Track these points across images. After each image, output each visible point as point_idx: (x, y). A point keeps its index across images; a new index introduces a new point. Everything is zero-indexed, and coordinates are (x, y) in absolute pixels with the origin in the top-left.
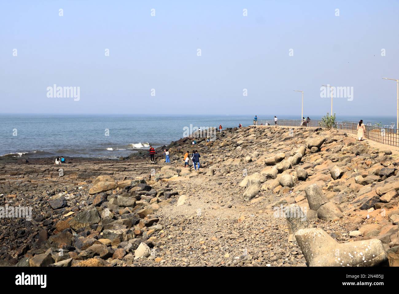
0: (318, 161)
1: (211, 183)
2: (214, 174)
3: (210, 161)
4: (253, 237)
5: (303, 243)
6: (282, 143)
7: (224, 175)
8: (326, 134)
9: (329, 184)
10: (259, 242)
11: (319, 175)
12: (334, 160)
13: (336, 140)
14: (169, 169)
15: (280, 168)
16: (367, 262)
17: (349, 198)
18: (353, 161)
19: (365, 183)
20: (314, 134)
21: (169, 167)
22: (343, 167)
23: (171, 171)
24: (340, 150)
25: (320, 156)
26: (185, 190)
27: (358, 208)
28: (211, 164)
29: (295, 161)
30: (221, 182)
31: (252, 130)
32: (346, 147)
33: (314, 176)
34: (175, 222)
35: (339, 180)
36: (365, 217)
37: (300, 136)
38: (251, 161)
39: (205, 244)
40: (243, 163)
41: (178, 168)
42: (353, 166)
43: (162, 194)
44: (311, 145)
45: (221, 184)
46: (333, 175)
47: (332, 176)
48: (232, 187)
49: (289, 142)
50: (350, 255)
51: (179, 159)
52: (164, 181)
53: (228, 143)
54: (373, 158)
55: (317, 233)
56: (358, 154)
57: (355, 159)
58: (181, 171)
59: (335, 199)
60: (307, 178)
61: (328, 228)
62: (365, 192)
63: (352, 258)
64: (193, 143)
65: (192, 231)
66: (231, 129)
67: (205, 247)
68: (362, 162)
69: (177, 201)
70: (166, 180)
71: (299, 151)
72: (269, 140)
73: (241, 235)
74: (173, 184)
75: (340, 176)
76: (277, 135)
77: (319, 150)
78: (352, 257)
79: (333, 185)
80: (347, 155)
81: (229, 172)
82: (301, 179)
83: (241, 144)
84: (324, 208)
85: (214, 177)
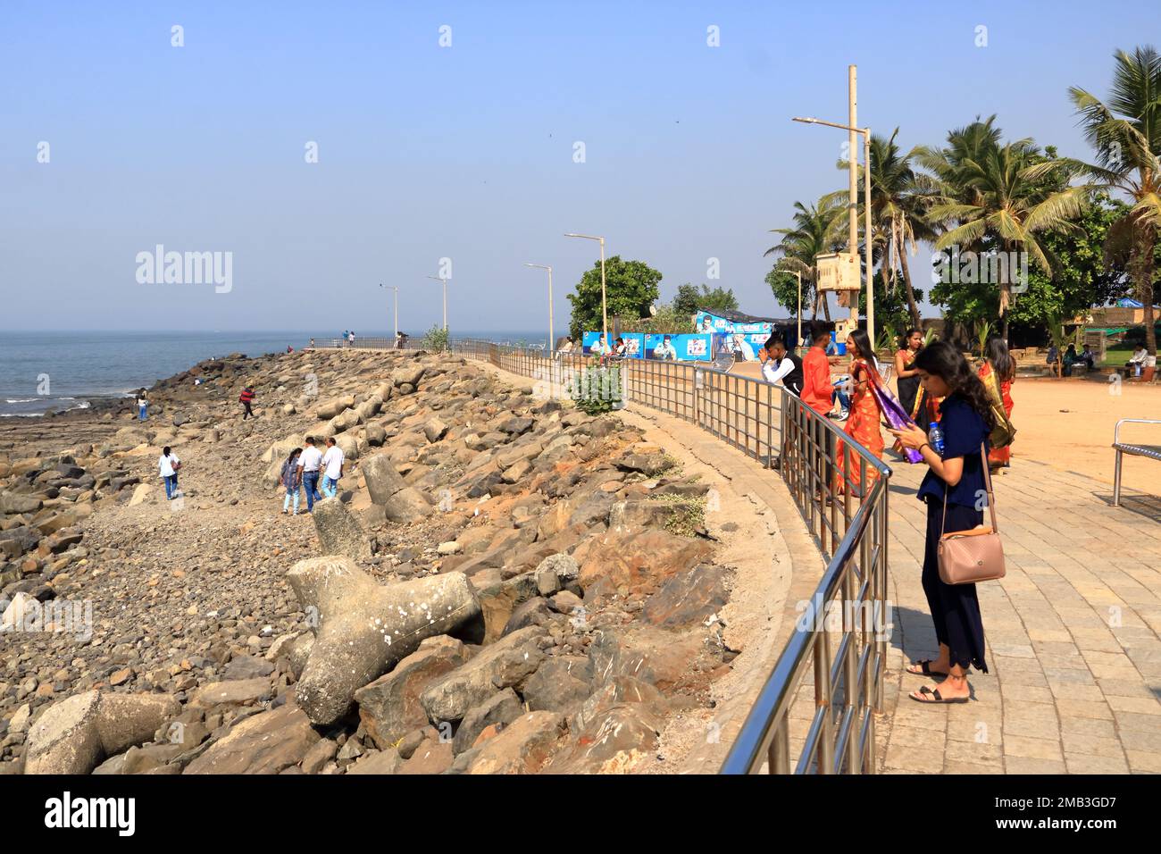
0: (409, 409)
1: (211, 457)
2: (219, 440)
3: (218, 414)
4: (255, 566)
5: (303, 592)
6: (355, 378)
7: (239, 440)
8: (432, 361)
9: (421, 452)
10: (265, 577)
11: (407, 435)
12: (435, 407)
13: (444, 372)
14: (133, 432)
15: (341, 424)
16: (437, 622)
17: (452, 477)
18: (466, 407)
19: (482, 447)
20: (411, 362)
21: (133, 428)
22: (449, 418)
23: (135, 436)
24: (449, 389)
25: (415, 399)
26: (154, 474)
27: (464, 495)
28: (220, 420)
29: (370, 411)
30: (230, 454)
31: (308, 356)
32: (459, 384)
33: (399, 436)
34: (117, 538)
35: (439, 443)
36: (471, 514)
37: (388, 366)
38: (293, 412)
39: (158, 586)
40: (279, 417)
41: (151, 430)
42: (466, 417)
43: (106, 483)
44: (400, 380)
45: (229, 458)
46: (430, 435)
47: (428, 437)
48: (247, 463)
49: (367, 376)
50: (402, 612)
51: (161, 412)
52: (117, 457)
53: (262, 381)
54: (500, 402)
55: (333, 569)
56: (476, 395)
57: (470, 404)
58: (155, 436)
59: (427, 481)
60: (384, 440)
61: (400, 539)
62: (479, 463)
63: (404, 617)
64: (197, 382)
65: (145, 558)
66: (273, 355)
67: (155, 592)
68: (482, 408)
69: (132, 496)
70: (122, 453)
71: (378, 393)
72: (336, 373)
73: (234, 562)
74: (134, 463)
75: (442, 436)
76: (350, 364)
77: (415, 390)
78: (406, 614)
79: (427, 452)
80: (460, 396)
81: (248, 436)
82: (374, 443)
83: (286, 382)
84: (398, 500)
85: (220, 445)
